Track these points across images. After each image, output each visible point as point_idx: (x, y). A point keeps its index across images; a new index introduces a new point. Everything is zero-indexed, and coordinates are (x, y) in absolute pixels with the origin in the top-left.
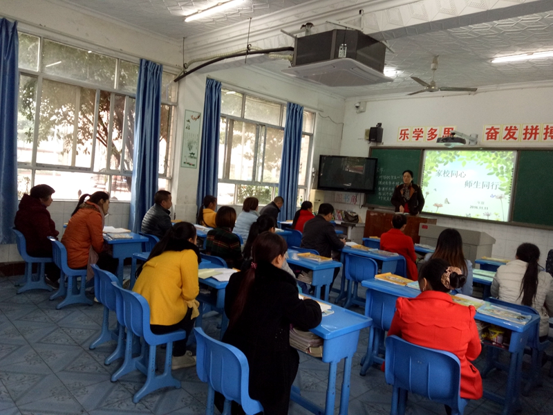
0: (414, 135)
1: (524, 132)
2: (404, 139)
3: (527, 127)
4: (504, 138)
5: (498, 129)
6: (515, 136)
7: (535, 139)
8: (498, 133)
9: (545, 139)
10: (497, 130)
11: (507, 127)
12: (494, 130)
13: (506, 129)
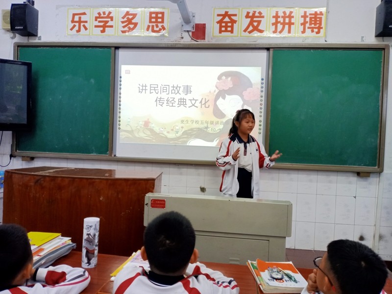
0: (97, 23)
1: (274, 20)
2: (79, 31)
3: (277, 13)
4: (245, 31)
5: (235, 15)
6: (260, 28)
7: (289, 32)
8: (235, 22)
9: (303, 32)
10: (233, 18)
11: (248, 13)
12: (230, 16)
13: (247, 16)
